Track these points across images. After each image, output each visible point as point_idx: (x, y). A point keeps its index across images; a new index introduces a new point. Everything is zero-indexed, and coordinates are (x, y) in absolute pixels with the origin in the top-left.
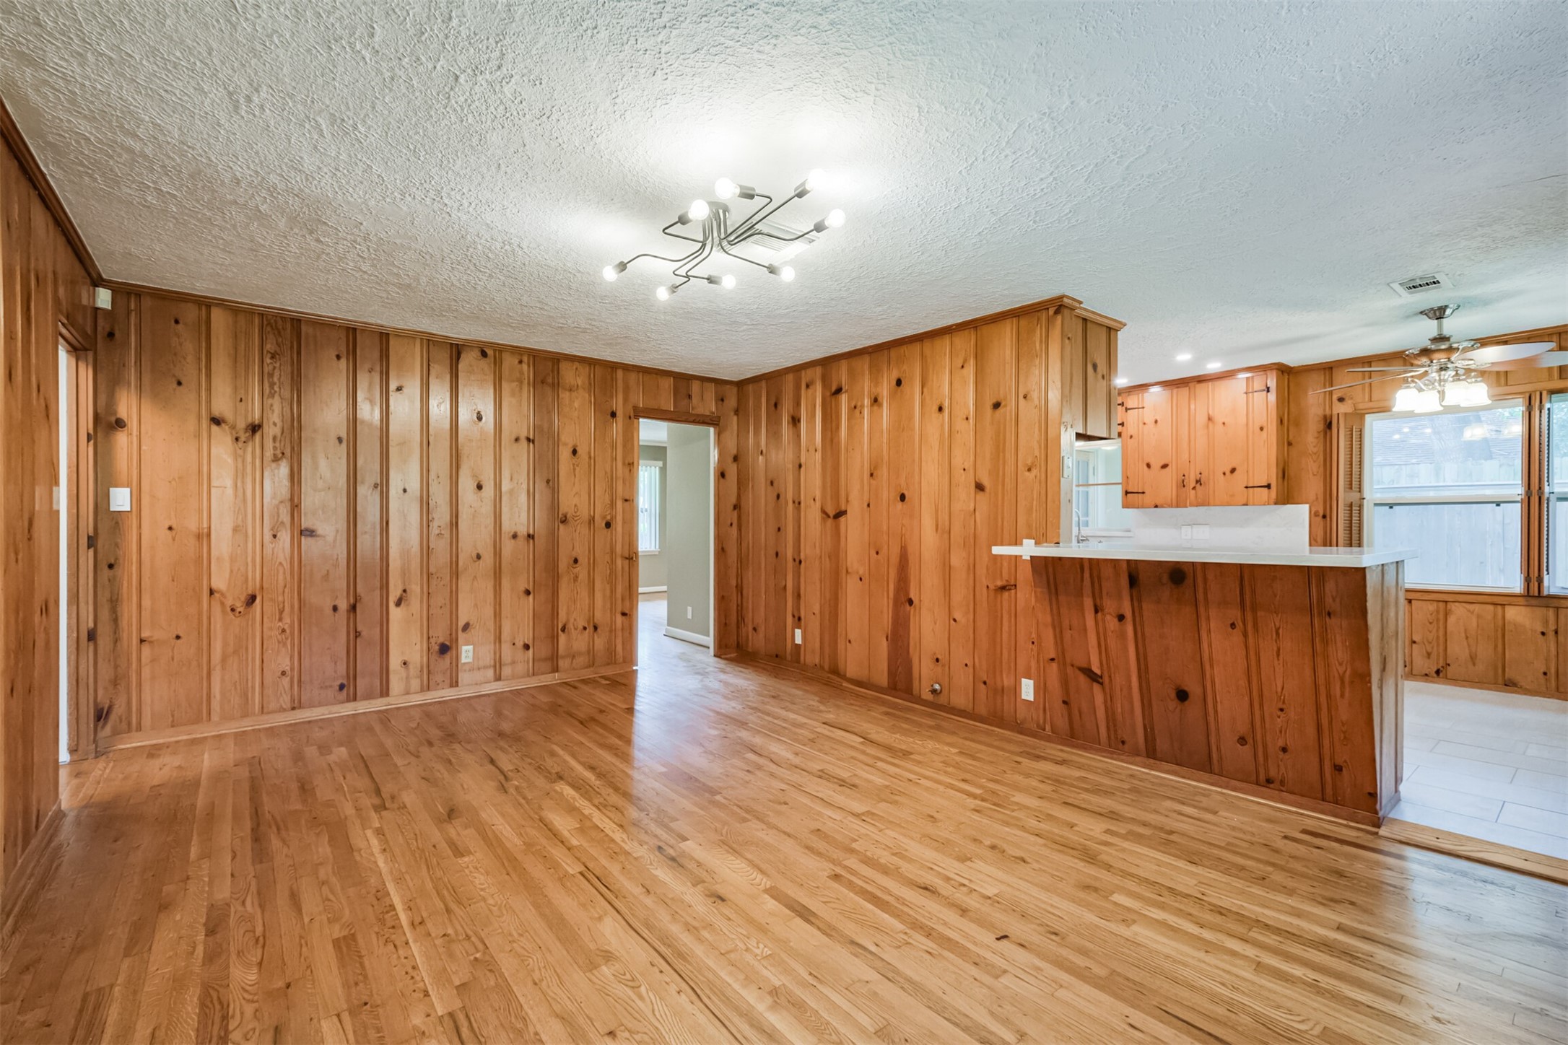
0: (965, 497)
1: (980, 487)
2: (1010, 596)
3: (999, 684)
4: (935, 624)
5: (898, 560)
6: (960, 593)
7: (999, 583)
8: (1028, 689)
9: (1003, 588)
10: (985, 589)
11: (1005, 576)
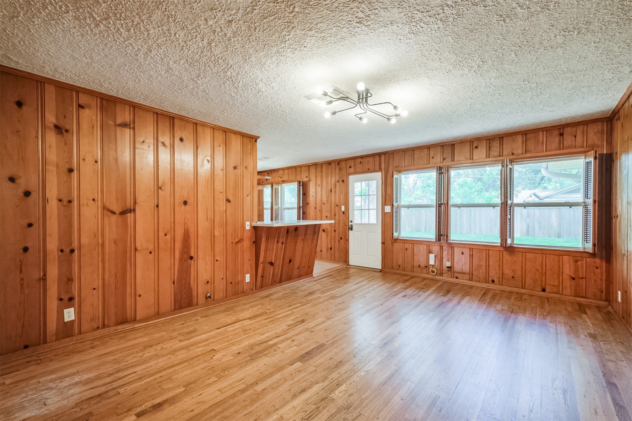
0: (221, 205)
1: (228, 201)
2: (241, 245)
3: (237, 281)
4: (207, 265)
5: (182, 237)
6: (219, 247)
7: (237, 240)
8: (248, 278)
9: (238, 242)
10: (231, 244)
11: (239, 237)
